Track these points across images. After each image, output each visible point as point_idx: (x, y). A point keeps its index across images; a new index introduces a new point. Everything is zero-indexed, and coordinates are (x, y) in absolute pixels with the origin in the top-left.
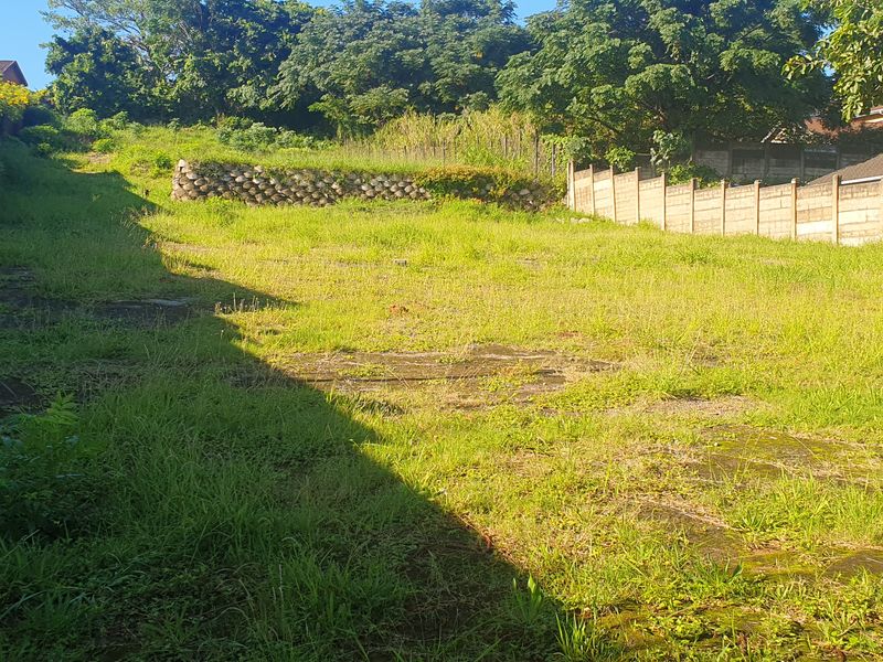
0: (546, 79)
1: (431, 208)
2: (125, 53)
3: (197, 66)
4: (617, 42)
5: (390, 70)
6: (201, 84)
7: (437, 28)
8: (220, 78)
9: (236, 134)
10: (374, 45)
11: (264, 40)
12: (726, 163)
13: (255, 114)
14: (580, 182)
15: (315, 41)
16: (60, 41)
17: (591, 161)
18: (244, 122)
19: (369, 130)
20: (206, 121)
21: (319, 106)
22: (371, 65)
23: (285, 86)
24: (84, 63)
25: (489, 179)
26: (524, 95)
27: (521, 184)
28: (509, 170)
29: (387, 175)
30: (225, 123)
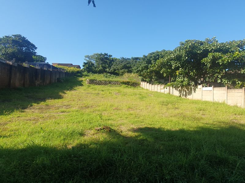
0: (138, 69)
1: (121, 86)
2: (93, 64)
3: (102, 66)
4: (147, 64)
5: (125, 67)
6: (102, 68)
7: (132, 62)
8: (104, 68)
9: (106, 75)
10: (123, 64)
11: (110, 63)
12: (164, 81)
13: (109, 72)
14: (142, 83)
15: (116, 63)
16: (84, 63)
17: (143, 80)
18: (107, 73)
19: (122, 75)
20: (102, 73)
21: (116, 72)
22: (123, 66)
23: (112, 69)
24: (87, 66)
25: (130, 82)
26: (135, 71)
27: (134, 83)
28: (133, 81)
29: (115, 81)
30: (105, 74)
